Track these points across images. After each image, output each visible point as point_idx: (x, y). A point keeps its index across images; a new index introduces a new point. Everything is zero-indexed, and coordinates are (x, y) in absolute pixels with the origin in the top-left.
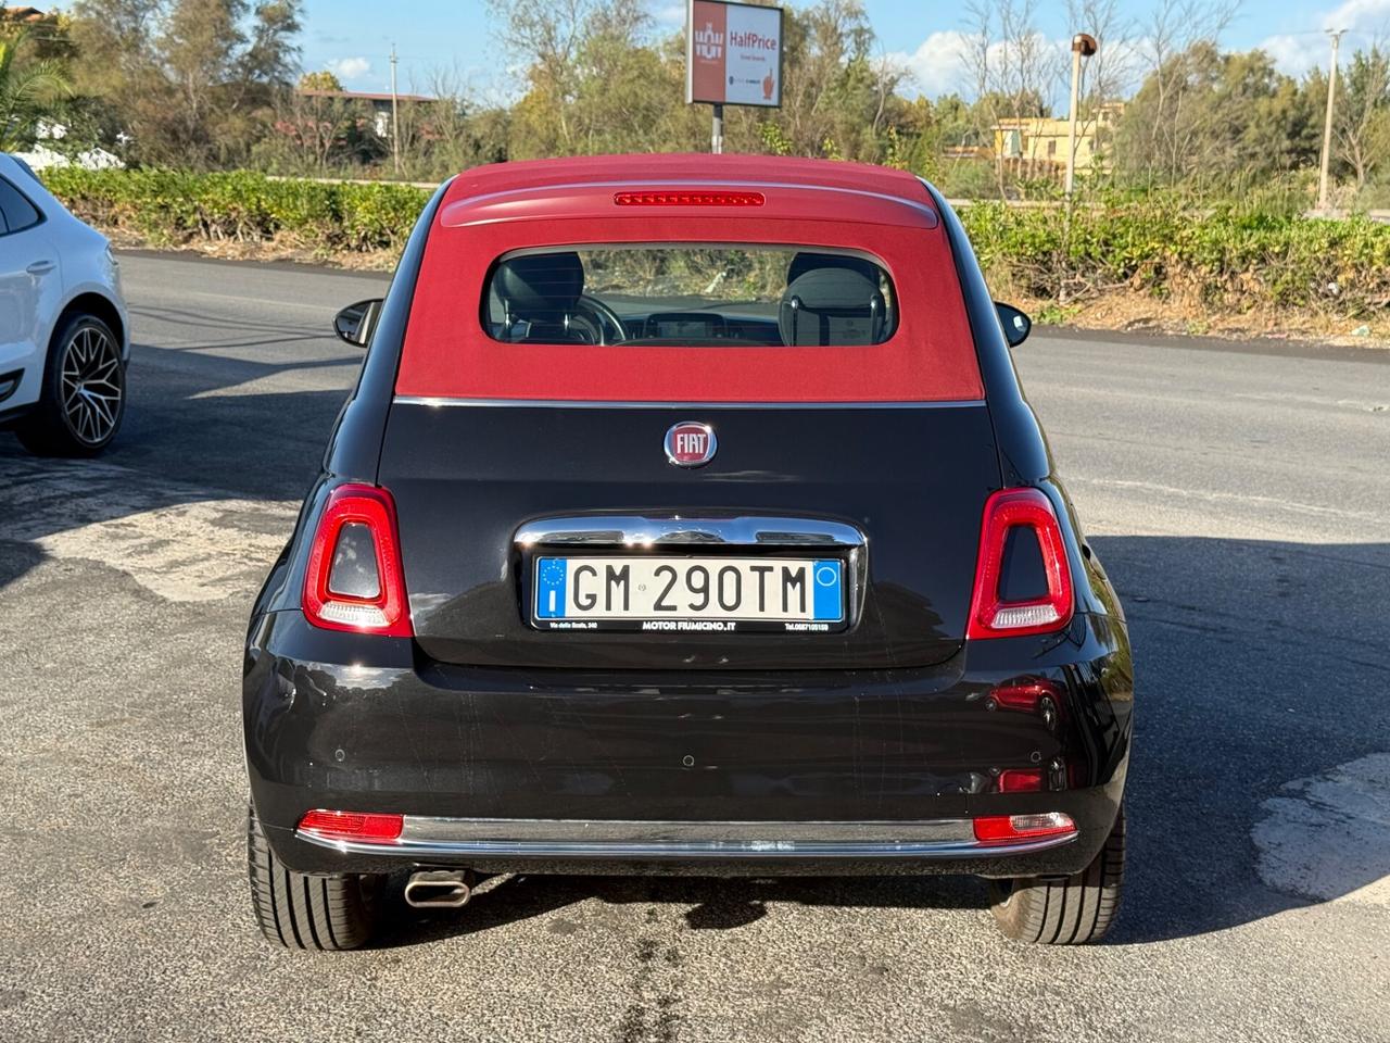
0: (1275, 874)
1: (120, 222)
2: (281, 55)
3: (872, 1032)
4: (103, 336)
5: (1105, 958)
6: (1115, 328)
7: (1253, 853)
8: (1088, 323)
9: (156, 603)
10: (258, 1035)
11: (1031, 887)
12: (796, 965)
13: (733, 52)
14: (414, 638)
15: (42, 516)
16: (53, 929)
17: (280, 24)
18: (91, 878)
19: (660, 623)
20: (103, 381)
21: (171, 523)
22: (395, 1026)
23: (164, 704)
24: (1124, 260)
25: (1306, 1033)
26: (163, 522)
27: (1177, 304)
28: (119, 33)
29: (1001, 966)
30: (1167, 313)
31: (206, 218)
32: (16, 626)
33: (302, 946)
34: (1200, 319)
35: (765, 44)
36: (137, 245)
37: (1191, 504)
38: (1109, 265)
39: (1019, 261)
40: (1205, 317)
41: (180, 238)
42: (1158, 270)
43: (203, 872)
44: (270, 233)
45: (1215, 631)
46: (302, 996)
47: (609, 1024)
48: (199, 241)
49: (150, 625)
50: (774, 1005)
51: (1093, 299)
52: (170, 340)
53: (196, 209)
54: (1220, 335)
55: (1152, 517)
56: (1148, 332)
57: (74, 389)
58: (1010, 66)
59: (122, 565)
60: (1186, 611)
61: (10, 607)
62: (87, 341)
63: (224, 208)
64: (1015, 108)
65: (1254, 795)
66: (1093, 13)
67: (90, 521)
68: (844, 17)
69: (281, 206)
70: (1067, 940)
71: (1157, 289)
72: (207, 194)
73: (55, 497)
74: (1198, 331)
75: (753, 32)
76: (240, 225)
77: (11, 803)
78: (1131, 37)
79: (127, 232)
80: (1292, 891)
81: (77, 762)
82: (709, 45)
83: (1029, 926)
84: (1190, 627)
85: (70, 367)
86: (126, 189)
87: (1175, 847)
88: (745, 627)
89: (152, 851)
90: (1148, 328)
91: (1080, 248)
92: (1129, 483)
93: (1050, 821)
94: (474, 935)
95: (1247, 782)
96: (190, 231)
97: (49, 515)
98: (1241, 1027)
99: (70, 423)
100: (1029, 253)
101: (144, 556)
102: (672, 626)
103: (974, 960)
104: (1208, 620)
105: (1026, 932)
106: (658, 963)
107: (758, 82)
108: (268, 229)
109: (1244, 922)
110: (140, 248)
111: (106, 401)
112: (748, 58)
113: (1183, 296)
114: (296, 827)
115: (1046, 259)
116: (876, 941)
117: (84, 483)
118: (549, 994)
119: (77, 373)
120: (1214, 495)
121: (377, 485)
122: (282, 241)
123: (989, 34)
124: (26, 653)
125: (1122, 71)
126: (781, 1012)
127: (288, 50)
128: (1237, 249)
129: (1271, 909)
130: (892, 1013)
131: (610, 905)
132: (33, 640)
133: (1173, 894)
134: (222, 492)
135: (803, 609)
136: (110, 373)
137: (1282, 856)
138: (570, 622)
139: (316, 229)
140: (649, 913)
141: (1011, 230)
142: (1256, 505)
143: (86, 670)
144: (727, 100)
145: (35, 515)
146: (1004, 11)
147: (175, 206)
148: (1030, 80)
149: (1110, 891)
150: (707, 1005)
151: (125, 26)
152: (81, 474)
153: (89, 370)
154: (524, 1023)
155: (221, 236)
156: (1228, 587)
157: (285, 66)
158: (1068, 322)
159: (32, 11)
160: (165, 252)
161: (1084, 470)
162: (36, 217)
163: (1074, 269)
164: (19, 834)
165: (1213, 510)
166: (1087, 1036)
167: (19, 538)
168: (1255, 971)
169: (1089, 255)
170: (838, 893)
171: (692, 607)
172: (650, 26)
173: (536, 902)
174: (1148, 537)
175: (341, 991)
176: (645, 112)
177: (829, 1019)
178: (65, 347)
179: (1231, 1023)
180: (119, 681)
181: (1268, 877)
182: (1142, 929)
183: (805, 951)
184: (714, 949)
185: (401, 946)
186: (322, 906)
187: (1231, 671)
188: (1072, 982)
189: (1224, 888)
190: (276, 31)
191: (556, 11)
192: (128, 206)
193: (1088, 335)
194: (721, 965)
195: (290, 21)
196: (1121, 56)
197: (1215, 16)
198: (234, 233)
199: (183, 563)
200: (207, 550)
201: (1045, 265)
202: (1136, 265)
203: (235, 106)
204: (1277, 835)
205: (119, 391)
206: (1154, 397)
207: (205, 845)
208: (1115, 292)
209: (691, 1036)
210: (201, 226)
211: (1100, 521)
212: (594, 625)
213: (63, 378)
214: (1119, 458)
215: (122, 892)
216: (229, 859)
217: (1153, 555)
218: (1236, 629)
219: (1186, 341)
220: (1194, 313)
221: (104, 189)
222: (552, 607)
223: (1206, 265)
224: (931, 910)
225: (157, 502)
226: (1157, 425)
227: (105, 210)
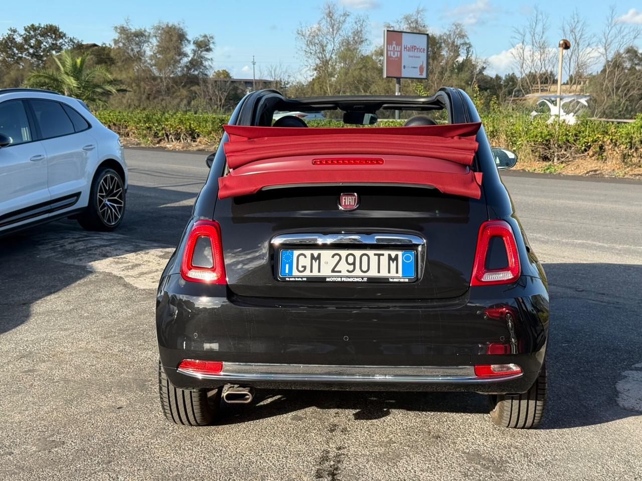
0: (624, 401)
1: (130, 135)
2: (203, 62)
3: (430, 461)
4: (116, 178)
5: (540, 435)
6: (580, 175)
7: (616, 393)
8: (568, 172)
9: (133, 290)
10: (162, 459)
11: (504, 400)
12: (399, 434)
13: (405, 55)
14: (227, 285)
15: (87, 254)
16: (79, 417)
17: (203, 49)
18: (96, 397)
19: (334, 278)
20: (116, 198)
21: (142, 257)
22: (221, 456)
23: (133, 330)
24: (584, 143)
25: (630, 466)
26: (139, 256)
27: (610, 163)
28: (132, 53)
29: (492, 437)
30: (605, 167)
31: (167, 133)
32: (73, 299)
33: (183, 424)
34: (621, 170)
35: (419, 50)
36: (137, 145)
37: (610, 250)
38: (577, 146)
39: (534, 144)
40: (623, 169)
41: (156, 141)
42: (601, 147)
43: (144, 395)
44: (195, 138)
45: (613, 304)
46: (182, 444)
47: (314, 457)
48: (164, 143)
49: (129, 298)
50: (387, 450)
51: (570, 161)
52: (148, 183)
53: (163, 128)
54: (630, 177)
55: (589, 255)
56: (596, 176)
57: (103, 201)
58: (535, 58)
59: (120, 274)
60: (600, 295)
61: (71, 291)
62: (109, 180)
63: (175, 128)
64: (538, 77)
65: (619, 369)
66: (574, 33)
67: (107, 257)
68: (458, 38)
69: (200, 127)
70: (522, 426)
71: (600, 156)
72: (168, 122)
73: (93, 247)
74: (620, 175)
75: (414, 45)
76: (182, 135)
77: (65, 369)
78: (593, 43)
79: (133, 139)
80: (632, 409)
81: (94, 352)
82: (394, 51)
83: (504, 418)
84: (602, 302)
85: (101, 191)
86: (133, 120)
87: (579, 391)
88: (371, 280)
89: (123, 386)
90: (596, 174)
91: (563, 138)
92: (580, 241)
93: (510, 368)
94: (258, 421)
95: (616, 364)
96: (160, 138)
97: (90, 254)
98: (600, 463)
99: (101, 216)
100: (539, 141)
101: (129, 270)
102: (339, 279)
103: (480, 434)
104: (610, 299)
105: (504, 421)
106: (338, 433)
107: (417, 68)
108: (194, 137)
109: (608, 421)
110: (138, 146)
111: (117, 206)
112: (412, 57)
113: (613, 159)
114: (178, 368)
115: (547, 143)
116: (436, 426)
117: (106, 241)
118: (289, 444)
119: (104, 194)
120: (620, 246)
121: (213, 221)
122: (200, 142)
123: (525, 43)
124: (76, 309)
125: (588, 59)
126: (390, 453)
127: (206, 60)
128: (638, 137)
129: (621, 416)
130: (440, 454)
131: (319, 410)
132: (80, 304)
133: (575, 410)
134: (166, 245)
135: (397, 272)
136: (118, 195)
137: (629, 395)
138: (295, 278)
139: (215, 137)
140: (336, 414)
141: (531, 130)
142: (640, 250)
143: (101, 317)
144: (403, 76)
145: (84, 254)
146: (532, 33)
147: (154, 127)
148: (545, 64)
149: (540, 402)
150: (358, 450)
151: (135, 50)
152: (105, 237)
153: (110, 193)
154: (276, 455)
155: (174, 140)
156: (622, 285)
157: (205, 67)
158: (558, 172)
159: (95, 45)
160: (149, 148)
161: (559, 235)
162: (87, 126)
163: (561, 147)
164: (67, 381)
165: (619, 253)
166: (528, 465)
167: (76, 264)
168: (609, 441)
169: (568, 141)
170: (421, 407)
171: (348, 271)
172: (368, 45)
173: (286, 408)
174: (586, 264)
175: (199, 442)
176: (365, 83)
177: (411, 456)
178: (99, 183)
179: (595, 461)
180: (114, 320)
181: (621, 403)
182: (559, 423)
183: (404, 429)
184: (363, 428)
185: (226, 425)
186: (190, 404)
187: (618, 320)
188: (524, 444)
189: (600, 408)
190: (201, 51)
191: (327, 38)
192: (134, 128)
193: (567, 177)
194: (366, 434)
195: (208, 47)
196: (588, 52)
197: (632, 33)
198: (179, 139)
199: (146, 273)
200: (157, 268)
201: (547, 146)
202: (590, 145)
203: (183, 84)
204: (628, 386)
205: (123, 202)
206: (596, 204)
207: (146, 385)
208: (580, 158)
209: (349, 461)
210: (165, 136)
211: (564, 257)
212: (305, 279)
213: (98, 196)
214: (576, 230)
215: (109, 403)
216: (155, 390)
217: (588, 271)
218: (623, 303)
219: (614, 180)
220: (618, 167)
221: (123, 121)
222: (287, 271)
223: (624, 145)
224: (462, 414)
225: (136, 249)
226: (596, 216)
227: (124, 130)
